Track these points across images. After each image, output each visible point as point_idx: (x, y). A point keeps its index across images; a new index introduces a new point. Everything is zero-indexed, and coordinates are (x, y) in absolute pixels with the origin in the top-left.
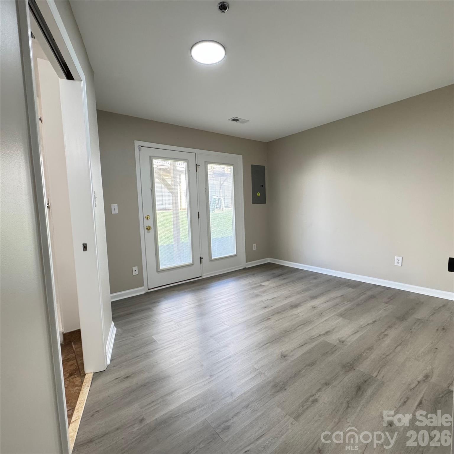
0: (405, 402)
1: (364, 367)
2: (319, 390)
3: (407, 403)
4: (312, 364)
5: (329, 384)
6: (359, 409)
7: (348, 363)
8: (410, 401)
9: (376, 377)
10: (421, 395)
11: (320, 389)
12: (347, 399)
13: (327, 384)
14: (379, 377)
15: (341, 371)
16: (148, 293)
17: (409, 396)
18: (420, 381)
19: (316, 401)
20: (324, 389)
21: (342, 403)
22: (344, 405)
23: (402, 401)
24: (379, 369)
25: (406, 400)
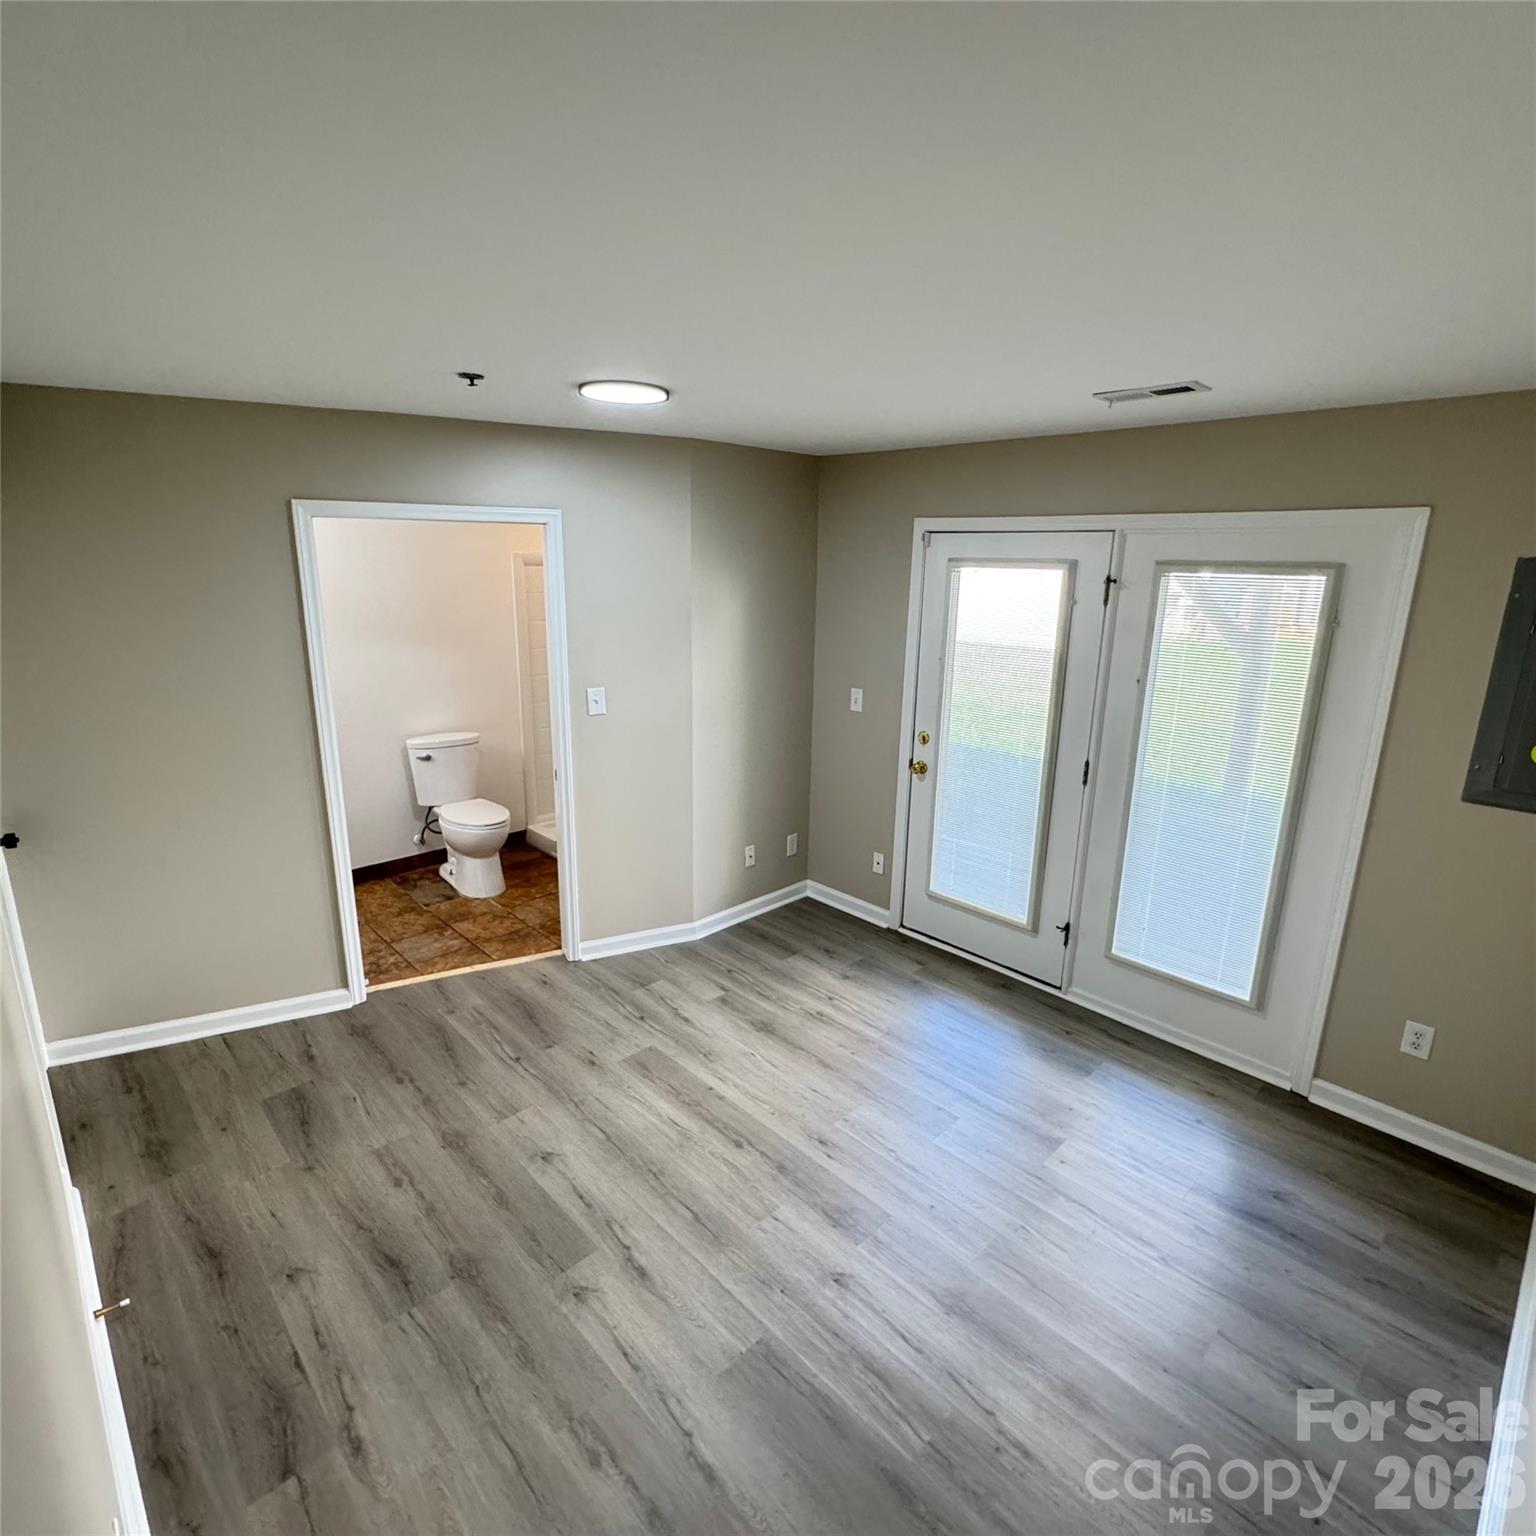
0: (317, 1333)
1: (452, 1302)
2: (421, 1195)
3: (314, 1338)
4: (501, 1200)
5: (428, 1215)
6: (347, 1243)
7: (479, 1273)
8: (314, 1345)
9: (409, 1314)
10: (314, 1383)
11: (423, 1198)
12: (376, 1232)
13: (430, 1211)
14: (405, 1320)
15: (459, 1249)
16: (896, 932)
17: (326, 1352)
18: (351, 1416)
19: (398, 1183)
20: (420, 1205)
21: (373, 1220)
22: (367, 1223)
23: (322, 1329)
24: (434, 1337)
25: (320, 1338)
